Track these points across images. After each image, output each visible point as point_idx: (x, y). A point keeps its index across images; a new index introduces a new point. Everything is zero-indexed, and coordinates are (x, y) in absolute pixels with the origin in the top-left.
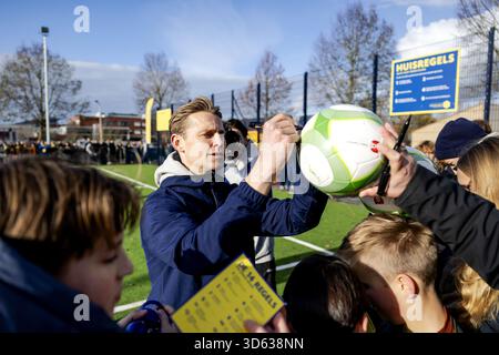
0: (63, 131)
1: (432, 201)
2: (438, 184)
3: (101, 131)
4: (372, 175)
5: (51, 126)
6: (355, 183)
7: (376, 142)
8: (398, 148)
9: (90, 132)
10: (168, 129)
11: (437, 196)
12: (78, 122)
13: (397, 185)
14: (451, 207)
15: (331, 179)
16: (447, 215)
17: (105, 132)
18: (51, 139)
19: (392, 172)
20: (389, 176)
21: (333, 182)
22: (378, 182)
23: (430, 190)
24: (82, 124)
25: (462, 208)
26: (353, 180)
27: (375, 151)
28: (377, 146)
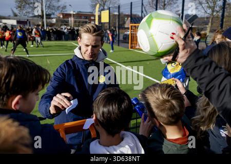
0: (54, 21)
1: (198, 68)
2: (203, 60)
3: (72, 22)
4: (170, 50)
5: (46, 18)
6: (160, 53)
7: (173, 34)
8: (185, 39)
9: (67, 22)
10: (108, 21)
11: (200, 66)
12: (61, 16)
13: (182, 57)
14: (206, 72)
15: (149, 49)
16: (203, 76)
17: (75, 22)
18: (47, 25)
19: (180, 51)
20: (178, 52)
21: (150, 50)
22: (173, 54)
23: (197, 63)
24: (63, 17)
25: (211, 74)
26: (159, 51)
27: (172, 38)
28: (174, 36)
